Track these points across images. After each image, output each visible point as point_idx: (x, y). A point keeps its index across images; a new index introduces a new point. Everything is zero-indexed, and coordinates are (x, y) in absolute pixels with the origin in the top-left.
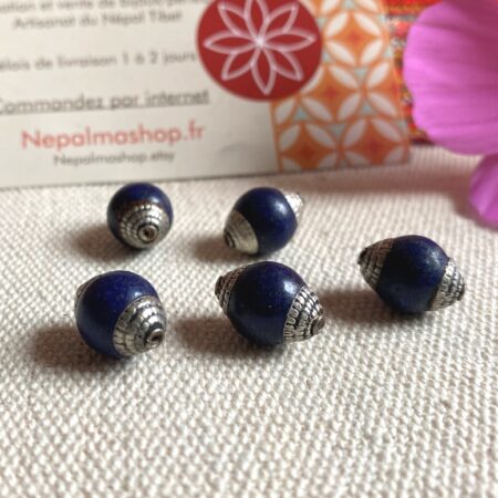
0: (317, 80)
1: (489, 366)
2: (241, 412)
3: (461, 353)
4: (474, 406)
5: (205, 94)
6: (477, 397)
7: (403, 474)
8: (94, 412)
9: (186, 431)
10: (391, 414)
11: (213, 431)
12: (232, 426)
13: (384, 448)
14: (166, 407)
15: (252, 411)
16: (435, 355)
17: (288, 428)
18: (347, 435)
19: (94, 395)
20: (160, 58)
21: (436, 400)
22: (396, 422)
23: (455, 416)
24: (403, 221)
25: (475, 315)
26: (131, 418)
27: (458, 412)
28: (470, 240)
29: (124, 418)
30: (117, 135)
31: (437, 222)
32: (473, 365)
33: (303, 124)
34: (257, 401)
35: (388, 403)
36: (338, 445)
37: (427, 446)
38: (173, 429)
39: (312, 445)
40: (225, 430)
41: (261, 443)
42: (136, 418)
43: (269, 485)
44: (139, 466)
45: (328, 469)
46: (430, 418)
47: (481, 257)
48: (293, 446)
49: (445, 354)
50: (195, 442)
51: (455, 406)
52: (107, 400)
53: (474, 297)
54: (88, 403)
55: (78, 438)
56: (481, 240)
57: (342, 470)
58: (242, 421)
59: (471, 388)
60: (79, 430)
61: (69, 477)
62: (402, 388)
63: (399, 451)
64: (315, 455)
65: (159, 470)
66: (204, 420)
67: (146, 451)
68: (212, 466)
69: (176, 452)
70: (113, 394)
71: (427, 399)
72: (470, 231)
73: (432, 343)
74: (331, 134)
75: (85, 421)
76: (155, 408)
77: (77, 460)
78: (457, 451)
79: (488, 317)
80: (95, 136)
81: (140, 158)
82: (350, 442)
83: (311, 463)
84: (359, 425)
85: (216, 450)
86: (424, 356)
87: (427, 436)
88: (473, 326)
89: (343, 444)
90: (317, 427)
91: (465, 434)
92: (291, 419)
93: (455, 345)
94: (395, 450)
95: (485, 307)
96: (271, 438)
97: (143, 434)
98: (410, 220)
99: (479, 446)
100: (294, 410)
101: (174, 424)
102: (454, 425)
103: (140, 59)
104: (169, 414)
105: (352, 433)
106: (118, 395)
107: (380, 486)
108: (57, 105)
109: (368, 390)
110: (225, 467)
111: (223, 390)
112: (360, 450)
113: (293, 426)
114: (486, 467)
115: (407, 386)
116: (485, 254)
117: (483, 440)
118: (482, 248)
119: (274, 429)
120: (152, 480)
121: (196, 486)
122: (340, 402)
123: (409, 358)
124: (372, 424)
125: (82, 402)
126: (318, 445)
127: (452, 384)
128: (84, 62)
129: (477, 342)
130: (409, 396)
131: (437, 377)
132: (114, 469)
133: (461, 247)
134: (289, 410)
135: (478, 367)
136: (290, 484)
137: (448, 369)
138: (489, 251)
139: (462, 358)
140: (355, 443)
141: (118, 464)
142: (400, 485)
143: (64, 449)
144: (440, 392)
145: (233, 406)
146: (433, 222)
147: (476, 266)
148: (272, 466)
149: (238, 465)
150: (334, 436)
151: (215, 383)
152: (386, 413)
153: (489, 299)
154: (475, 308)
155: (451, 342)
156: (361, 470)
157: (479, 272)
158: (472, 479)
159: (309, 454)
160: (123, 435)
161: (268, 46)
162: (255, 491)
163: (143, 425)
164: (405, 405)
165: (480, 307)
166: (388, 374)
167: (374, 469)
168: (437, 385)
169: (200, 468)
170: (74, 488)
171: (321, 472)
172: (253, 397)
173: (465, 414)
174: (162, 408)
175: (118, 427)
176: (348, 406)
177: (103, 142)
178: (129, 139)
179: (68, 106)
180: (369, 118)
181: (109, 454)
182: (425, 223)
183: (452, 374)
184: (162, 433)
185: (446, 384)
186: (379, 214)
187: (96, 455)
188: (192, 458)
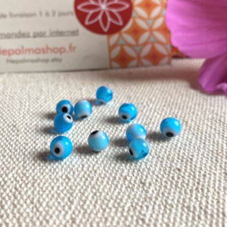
0: (129, 25)
1: (200, 153)
2: (86, 173)
3: (187, 148)
4: (192, 171)
5: (77, 31)
6: (193, 167)
7: (156, 199)
8: (19, 172)
9: (61, 180)
10: (154, 174)
11: (73, 180)
12: (81, 178)
13: (149, 188)
14: (52, 170)
15: (91, 172)
16: (175, 149)
17: (106, 179)
18: (132, 182)
19: (20, 165)
20: (57, 14)
21: (175, 168)
22: (155, 177)
23: (182, 175)
24: (166, 91)
25: (196, 132)
26: (36, 174)
27: (184, 173)
28: (197, 99)
29: (33, 174)
30: (36, 50)
31: (182, 92)
32: (193, 153)
33: (122, 46)
34: (93, 168)
35: (152, 169)
36: (129, 187)
37: (169, 187)
38: (55, 179)
39: (117, 186)
40: (78, 180)
41: (94, 185)
42: (39, 174)
43: (96, 202)
44: (39, 194)
45: (123, 196)
46: (171, 175)
47: (201, 106)
48: (108, 186)
49: (180, 148)
50: (64, 185)
51: (183, 170)
52: (26, 167)
53: (196, 124)
54: (17, 168)
55: (12, 182)
56: (202, 99)
57: (129, 197)
58: (86, 176)
59: (191, 163)
60: (12, 179)
61: (7, 198)
62: (159, 163)
63: (156, 189)
64: (117, 190)
65: (47, 196)
66: (69, 175)
67: (42, 188)
68: (71, 195)
69: (55, 189)
70: (28, 164)
71: (170, 168)
72: (197, 96)
73: (175, 144)
74: (135, 51)
75: (15, 176)
76: (47, 171)
77: (11, 191)
78: (182, 189)
79: (202, 133)
80: (26, 50)
81: (46, 61)
82: (134, 185)
83: (116, 194)
84: (138, 178)
85: (74, 188)
86: (171, 149)
87: (169, 183)
88: (194, 137)
89: (131, 186)
90: (120, 179)
91: (186, 182)
92: (108, 175)
93: (185, 145)
94: (154, 189)
95: (200, 128)
96: (99, 183)
97: (41, 181)
98: (170, 91)
99: (192, 187)
100: (109, 172)
101: (55, 177)
102: (181, 178)
103: (47, 14)
104: (53, 173)
105: (135, 181)
106: (31, 165)
107: (146, 204)
108: (9, 36)
109: (144, 164)
110: (77, 195)
111: (79, 163)
112: (138, 189)
113: (109, 179)
114: (194, 196)
115: (162, 162)
116: (203, 105)
117: (194, 185)
118: (202, 103)
119: (100, 179)
120: (44, 200)
121: (63, 202)
122: (131, 168)
123: (163, 150)
124: (144, 177)
125: (14, 168)
126: (119, 186)
127: (182, 161)
128: (22, 15)
129: (196, 144)
130: (162, 166)
131: (176, 158)
132: (28, 195)
133: (192, 103)
134: (107, 171)
135: (195, 154)
136: (106, 202)
137: (181, 155)
138: (205, 104)
139: (188, 150)
140: (136, 186)
141: (29, 193)
142: (155, 203)
143: (5, 187)
144: (176, 164)
145: (83, 170)
146: (180, 92)
147: (198, 111)
148: (98, 194)
149: (83, 194)
150: (127, 183)
151: (75, 160)
152: (151, 174)
153: (203, 125)
154: (196, 129)
155: (184, 143)
156: (138, 196)
157: (199, 113)
158: (187, 200)
159: (115, 190)
160: (32, 181)
161: (107, 9)
162: (90, 204)
163: (41, 177)
164: (160, 170)
165: (198, 129)
166: (153, 157)
167: (143, 196)
168: (175, 162)
169: (66, 195)
170: (9, 203)
171: (120, 197)
172: (92, 166)
173: (187, 174)
174: (50, 170)
175: (30, 178)
176: (134, 170)
177: (29, 53)
178: (41, 52)
179: (14, 36)
180: (153, 43)
181: (25, 189)
182: (176, 93)
183: (183, 157)
184: (50, 181)
185: (180, 161)
186: (155, 88)
187: (20, 189)
188: (62, 191)
